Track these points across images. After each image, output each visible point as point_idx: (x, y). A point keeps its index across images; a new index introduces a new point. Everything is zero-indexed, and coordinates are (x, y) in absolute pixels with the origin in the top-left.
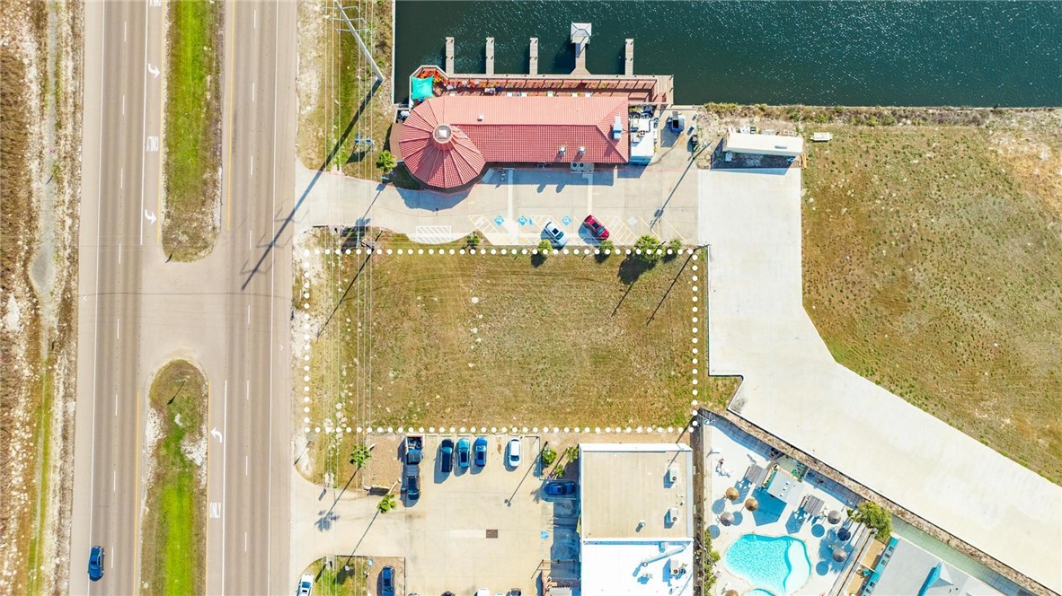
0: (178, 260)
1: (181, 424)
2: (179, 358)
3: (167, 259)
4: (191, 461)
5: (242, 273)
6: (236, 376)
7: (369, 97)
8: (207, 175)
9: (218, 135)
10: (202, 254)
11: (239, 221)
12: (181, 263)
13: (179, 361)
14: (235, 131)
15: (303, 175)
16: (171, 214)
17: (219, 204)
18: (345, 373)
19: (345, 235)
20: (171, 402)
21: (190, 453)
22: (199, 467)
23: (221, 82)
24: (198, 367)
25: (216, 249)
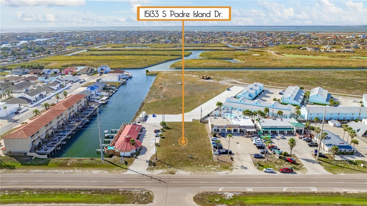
0: (153, 200)
1: (219, 199)
2: (192, 199)
3: (152, 203)
4: (233, 196)
5: (160, 183)
6: (199, 185)
7: (107, 161)
8: (121, 193)
9: (105, 190)
10: (151, 194)
11: (141, 184)
12: (154, 199)
13: (193, 199)
14: (106, 185)
15: (128, 172)
16: (133, 202)
17: (133, 190)
18: (196, 166)
19: (151, 165)
20: (210, 202)
21: (230, 197)
22: (235, 194)
23: (86, 189)
24: (195, 194)
25: (150, 189)
